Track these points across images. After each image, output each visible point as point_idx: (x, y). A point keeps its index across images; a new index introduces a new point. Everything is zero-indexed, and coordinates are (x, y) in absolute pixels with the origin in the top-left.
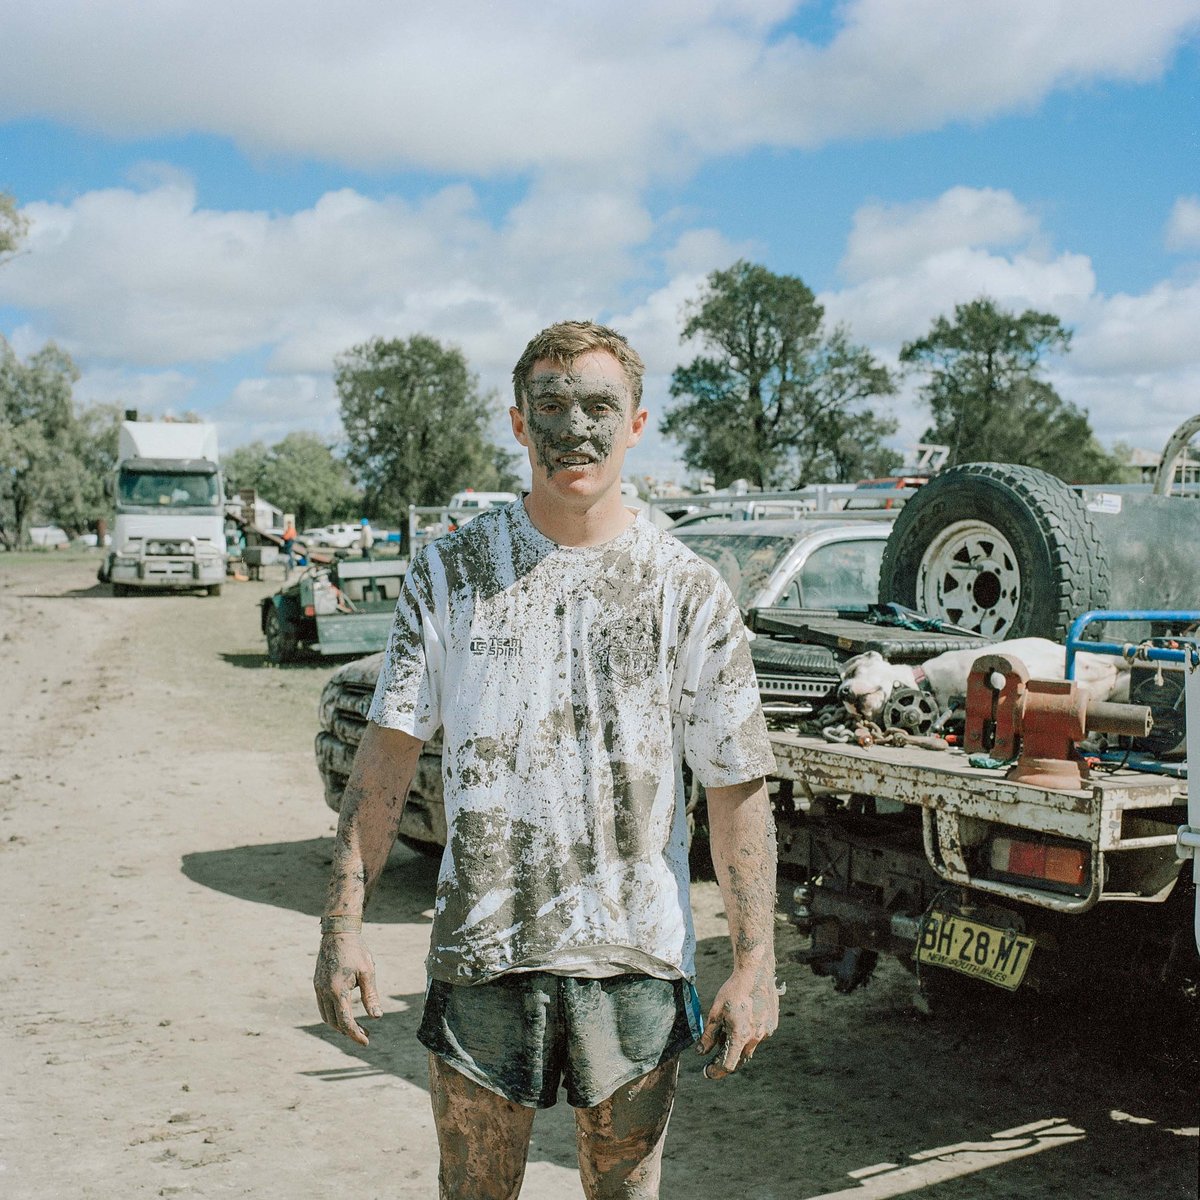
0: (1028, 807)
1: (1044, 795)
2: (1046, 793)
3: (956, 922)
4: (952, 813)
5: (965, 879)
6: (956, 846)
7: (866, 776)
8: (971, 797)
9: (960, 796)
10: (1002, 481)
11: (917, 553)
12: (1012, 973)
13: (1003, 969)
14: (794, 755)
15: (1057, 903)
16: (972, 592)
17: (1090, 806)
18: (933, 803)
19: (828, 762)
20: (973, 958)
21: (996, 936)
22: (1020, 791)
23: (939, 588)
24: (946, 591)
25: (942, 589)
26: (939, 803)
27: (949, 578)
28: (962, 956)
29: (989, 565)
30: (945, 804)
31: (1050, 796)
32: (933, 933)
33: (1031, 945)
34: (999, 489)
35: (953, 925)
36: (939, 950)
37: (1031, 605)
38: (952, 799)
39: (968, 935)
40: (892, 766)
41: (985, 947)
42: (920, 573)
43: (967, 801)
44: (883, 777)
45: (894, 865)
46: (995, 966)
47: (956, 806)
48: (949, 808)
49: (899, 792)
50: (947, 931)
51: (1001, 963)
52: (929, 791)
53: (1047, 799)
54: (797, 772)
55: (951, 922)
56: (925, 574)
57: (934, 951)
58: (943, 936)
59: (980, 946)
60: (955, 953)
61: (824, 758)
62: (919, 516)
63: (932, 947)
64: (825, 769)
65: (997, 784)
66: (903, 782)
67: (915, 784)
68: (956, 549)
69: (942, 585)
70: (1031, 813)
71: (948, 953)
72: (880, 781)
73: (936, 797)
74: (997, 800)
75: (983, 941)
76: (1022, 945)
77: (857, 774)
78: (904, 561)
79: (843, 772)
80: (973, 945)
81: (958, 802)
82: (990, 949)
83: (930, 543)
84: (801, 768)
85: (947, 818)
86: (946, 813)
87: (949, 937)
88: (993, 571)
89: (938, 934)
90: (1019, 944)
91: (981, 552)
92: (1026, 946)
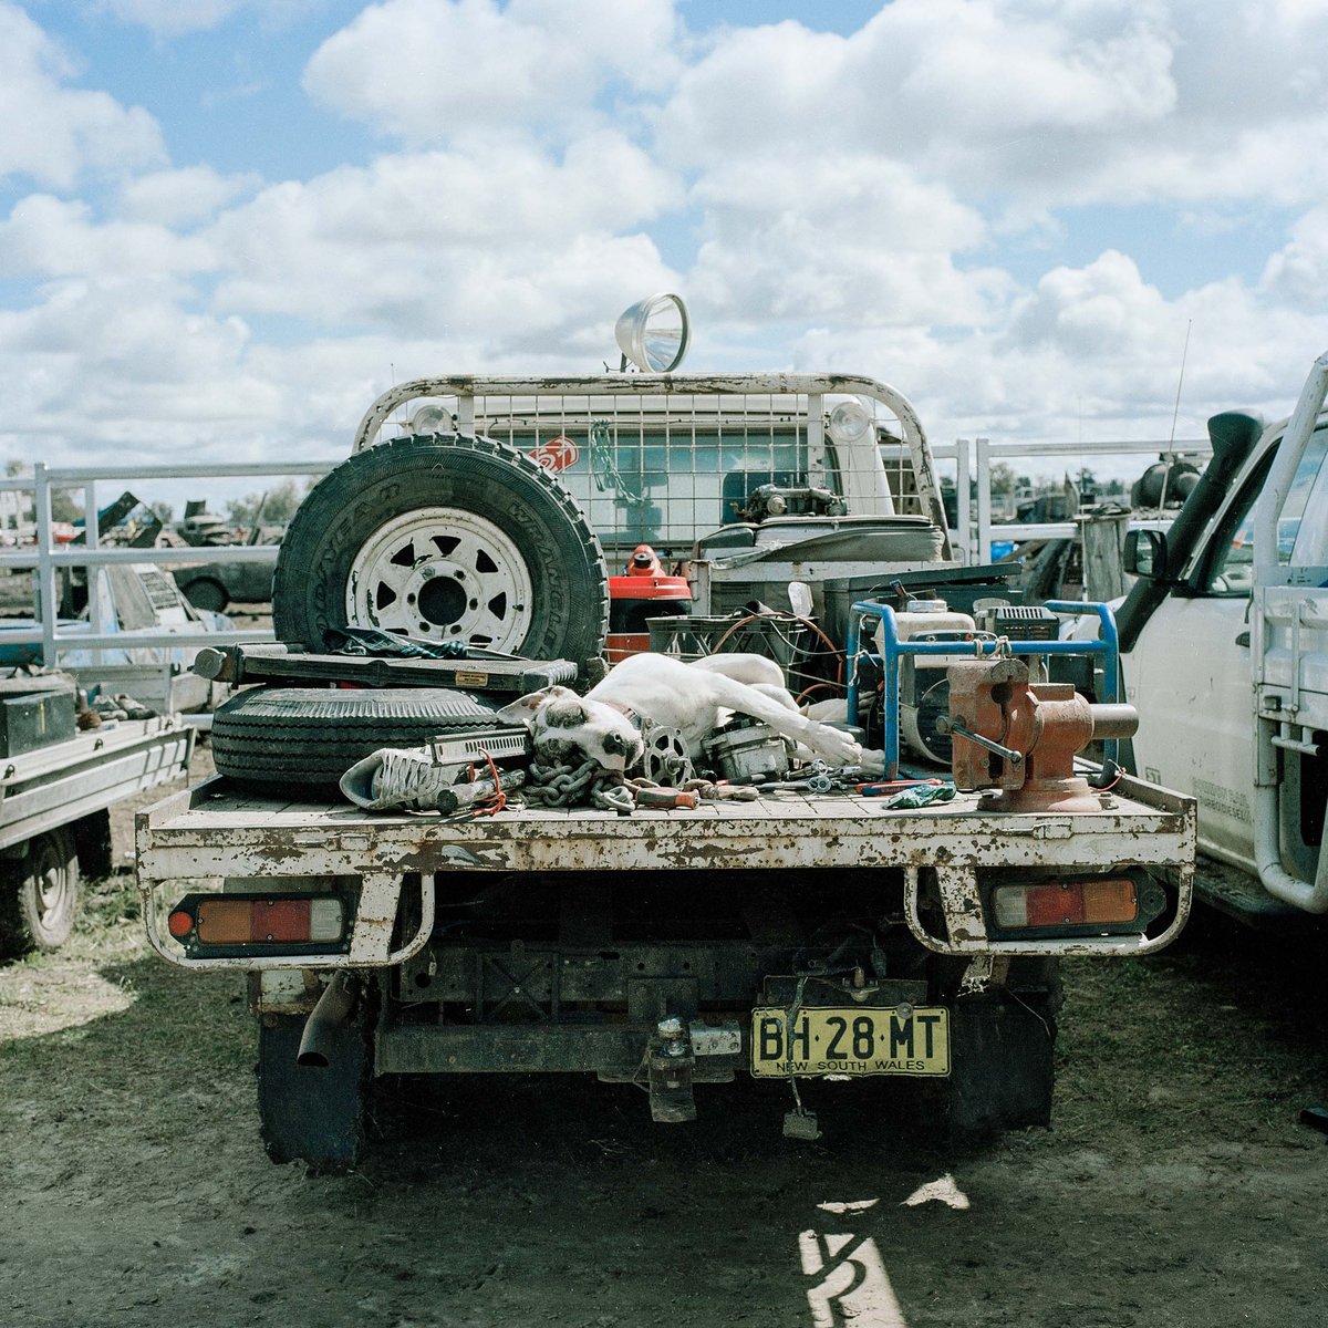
0: (1086, 839)
1: (1113, 821)
2: (1115, 817)
3: (809, 1014)
4: (963, 868)
5: (983, 945)
6: (974, 907)
7: (801, 842)
8: (994, 841)
9: (975, 843)
10: (494, 455)
11: (346, 557)
12: (930, 1055)
13: (911, 1054)
14: (659, 832)
15: (1123, 947)
16: (416, 605)
17: (1183, 821)
18: (930, 859)
19: (730, 833)
20: (850, 1053)
21: (881, 1019)
22: (1076, 821)
23: (370, 602)
24: (380, 607)
25: (375, 604)
26: (940, 858)
27: (383, 588)
28: (831, 1054)
29: (444, 567)
30: (951, 857)
31: (1122, 820)
32: (777, 1036)
33: (943, 1017)
34: (492, 465)
35: (806, 1021)
36: (790, 1057)
37: (565, 614)
38: (961, 848)
39: (837, 1026)
40: (855, 820)
41: (869, 1035)
42: (350, 584)
43: (988, 848)
44: (836, 839)
45: (641, 966)
46: (894, 1055)
47: (969, 856)
48: (958, 861)
49: (867, 853)
50: (799, 1029)
51: (902, 1049)
52: (920, 844)
53: (1118, 824)
54: (666, 855)
55: (801, 1014)
56: (355, 584)
57: (783, 1059)
58: (792, 1036)
59: (858, 1036)
60: (818, 1053)
61: (723, 829)
62: (354, 504)
63: (778, 1055)
64: (722, 844)
65: (1039, 818)
66: (874, 841)
67: (895, 839)
68: (396, 548)
69: (374, 599)
70: (1093, 845)
71: (806, 1056)
72: (829, 845)
73: (934, 850)
74: (1045, 838)
75: (863, 1028)
76: (929, 1021)
77: (786, 841)
78: (328, 568)
79: (759, 842)
80: (849, 1035)
81: (973, 852)
82: (876, 1036)
83: (365, 542)
84: (672, 848)
85: (954, 876)
86: (954, 868)
87: (805, 1036)
88: (451, 575)
89: (784, 1037)
90: (921, 1019)
91: (435, 550)
92: (937, 1019)
